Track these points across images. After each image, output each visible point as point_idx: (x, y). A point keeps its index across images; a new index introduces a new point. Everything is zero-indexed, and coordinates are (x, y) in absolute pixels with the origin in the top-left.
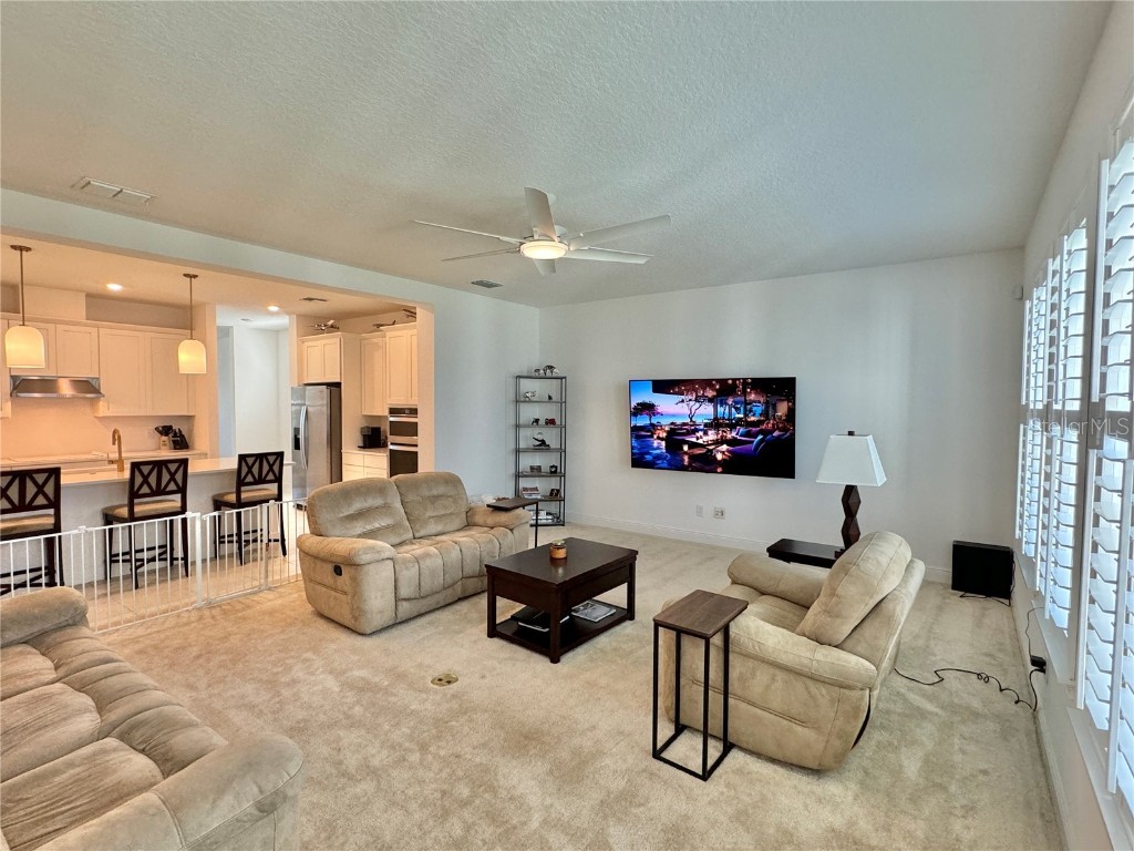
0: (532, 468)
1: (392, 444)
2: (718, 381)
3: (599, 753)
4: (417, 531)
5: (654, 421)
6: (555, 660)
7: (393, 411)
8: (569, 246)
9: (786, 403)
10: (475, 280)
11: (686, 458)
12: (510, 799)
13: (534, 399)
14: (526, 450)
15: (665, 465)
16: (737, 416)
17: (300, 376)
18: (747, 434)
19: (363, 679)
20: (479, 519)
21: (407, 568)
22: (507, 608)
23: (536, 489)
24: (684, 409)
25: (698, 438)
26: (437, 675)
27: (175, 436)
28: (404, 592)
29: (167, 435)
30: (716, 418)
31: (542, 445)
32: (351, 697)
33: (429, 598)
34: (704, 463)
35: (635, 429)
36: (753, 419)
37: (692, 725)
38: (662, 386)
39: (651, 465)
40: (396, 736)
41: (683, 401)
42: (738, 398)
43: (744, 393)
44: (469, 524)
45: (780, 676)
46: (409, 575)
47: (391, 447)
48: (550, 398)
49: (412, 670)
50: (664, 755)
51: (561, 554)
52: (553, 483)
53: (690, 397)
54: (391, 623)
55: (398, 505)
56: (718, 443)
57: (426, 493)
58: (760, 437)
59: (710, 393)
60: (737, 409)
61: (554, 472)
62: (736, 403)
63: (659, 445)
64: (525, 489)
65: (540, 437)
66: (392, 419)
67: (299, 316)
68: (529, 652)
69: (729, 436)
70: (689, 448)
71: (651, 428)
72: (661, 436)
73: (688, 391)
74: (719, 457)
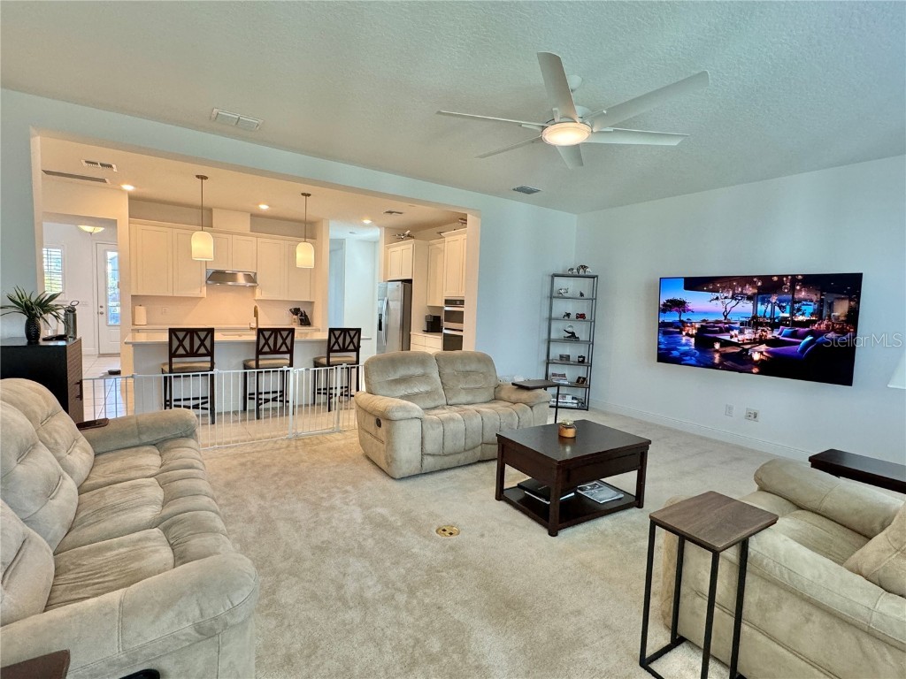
0: (561, 357)
1: (446, 329)
2: (760, 277)
3: (577, 642)
4: (450, 399)
5: (684, 318)
6: (553, 533)
7: (448, 302)
8: (592, 127)
9: (847, 302)
10: (516, 187)
11: (717, 356)
12: (477, 667)
13: (566, 295)
14: (555, 341)
15: (693, 362)
16: (782, 315)
17: (385, 275)
18: (794, 335)
19: (382, 516)
20: (503, 394)
21: (433, 429)
22: (514, 477)
23: (564, 375)
24: (718, 307)
25: (732, 337)
26: (442, 525)
27: (301, 315)
28: (429, 448)
29: (297, 315)
30: (755, 317)
31: (572, 337)
32: (368, 530)
33: (451, 457)
34: (738, 361)
35: (662, 325)
36: (801, 318)
37: (692, 640)
38: (693, 284)
39: (678, 361)
40: (393, 575)
41: (717, 298)
42: (784, 297)
43: (793, 289)
44: (496, 399)
45: (817, 617)
46: (433, 436)
47: (445, 331)
48: (582, 295)
49: (424, 517)
50: (654, 666)
51: (570, 433)
52: (581, 372)
53: (726, 295)
54: (416, 472)
55: (436, 375)
56: (755, 342)
57: (460, 367)
58: (809, 338)
59: (750, 291)
60: (781, 308)
61: (582, 361)
62: (781, 301)
63: (687, 342)
64: (554, 375)
65: (570, 330)
66: (447, 309)
67: (386, 228)
68: (529, 520)
69: (769, 336)
70: (721, 346)
71: (680, 325)
72: (690, 333)
73: (723, 288)
74: (756, 357)
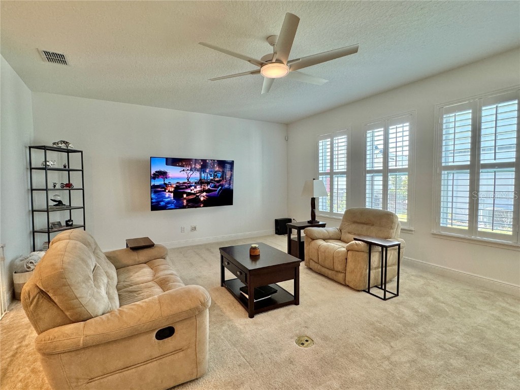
2: (202, 160)
5: (167, 182)
6: (297, 303)
9: (230, 172)
11: (185, 201)
15: (173, 207)
16: (211, 178)
18: (215, 187)
24: (184, 175)
25: (191, 190)
30: (201, 180)
34: (195, 203)
35: (154, 187)
36: (217, 179)
38: (174, 162)
39: (164, 208)
41: (184, 170)
42: (211, 169)
43: (214, 166)
53: (188, 168)
56: (201, 192)
58: (220, 188)
59: (198, 166)
60: (211, 175)
62: (210, 172)
63: (169, 196)
65: (58, 198)
69: (207, 188)
70: (187, 196)
71: (165, 186)
72: (171, 190)
73: (187, 165)
74: (202, 199)
